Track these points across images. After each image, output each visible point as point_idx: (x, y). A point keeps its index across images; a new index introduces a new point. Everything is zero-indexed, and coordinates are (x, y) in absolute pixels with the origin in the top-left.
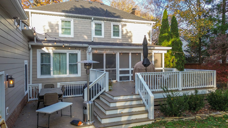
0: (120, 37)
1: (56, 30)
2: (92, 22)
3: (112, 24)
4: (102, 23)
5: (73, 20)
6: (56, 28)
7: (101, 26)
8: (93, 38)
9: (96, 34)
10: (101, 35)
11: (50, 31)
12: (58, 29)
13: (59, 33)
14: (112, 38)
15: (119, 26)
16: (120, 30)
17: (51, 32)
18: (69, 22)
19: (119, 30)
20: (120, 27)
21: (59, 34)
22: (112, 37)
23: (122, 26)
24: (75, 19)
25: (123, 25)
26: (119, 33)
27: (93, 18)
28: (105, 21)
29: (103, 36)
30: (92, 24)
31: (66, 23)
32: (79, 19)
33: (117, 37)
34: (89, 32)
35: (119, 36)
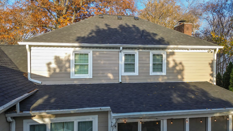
0: (164, 73)
1: (67, 68)
2: (120, 53)
3: (152, 53)
4: (136, 52)
5: (91, 52)
6: (67, 65)
7: (134, 57)
8: (122, 76)
9: (126, 70)
10: (133, 70)
11: (58, 70)
12: (70, 67)
13: (70, 72)
14: (150, 74)
15: (162, 55)
16: (165, 62)
17: (59, 72)
18: (86, 54)
19: (162, 62)
20: (164, 56)
21: (70, 74)
22: (152, 73)
23: (168, 55)
24: (94, 50)
25: (168, 53)
26: (162, 66)
27: (121, 48)
28: (141, 50)
29: (136, 73)
30: (120, 56)
31: (82, 56)
33: (158, 73)
34: (116, 68)
35: (162, 71)
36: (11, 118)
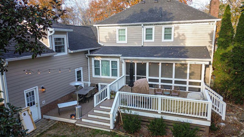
2: (142, 28)
3: (164, 27)
4: (153, 27)
5: (127, 28)
7: (152, 30)
8: (143, 42)
9: (147, 38)
10: (151, 39)
12: (116, 37)
14: (162, 41)
15: (171, 28)
16: (173, 33)
18: (124, 30)
19: (171, 33)
20: (173, 29)
21: (116, 41)
23: (175, 29)
24: (128, 27)
25: (175, 27)
26: (171, 36)
27: (142, 25)
28: (156, 25)
29: (153, 40)
30: (142, 30)
31: (122, 30)
32: (131, 27)
33: (168, 41)
35: (171, 39)
36: (87, 56)
